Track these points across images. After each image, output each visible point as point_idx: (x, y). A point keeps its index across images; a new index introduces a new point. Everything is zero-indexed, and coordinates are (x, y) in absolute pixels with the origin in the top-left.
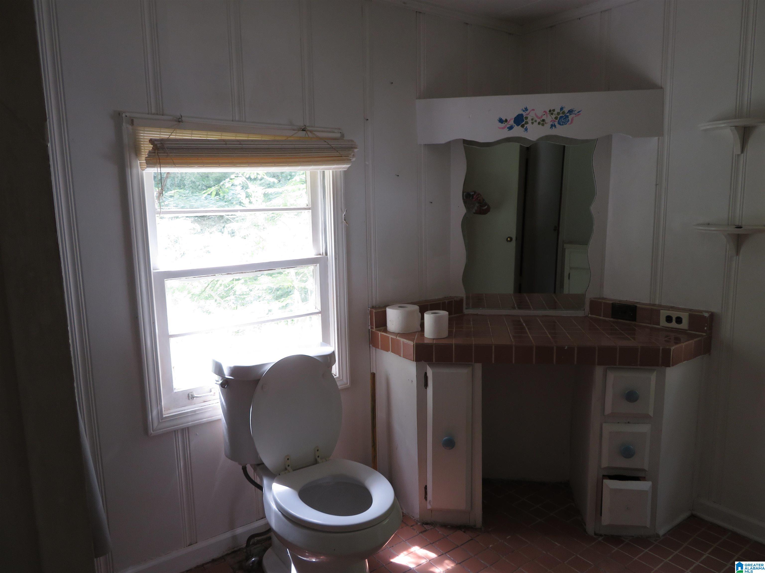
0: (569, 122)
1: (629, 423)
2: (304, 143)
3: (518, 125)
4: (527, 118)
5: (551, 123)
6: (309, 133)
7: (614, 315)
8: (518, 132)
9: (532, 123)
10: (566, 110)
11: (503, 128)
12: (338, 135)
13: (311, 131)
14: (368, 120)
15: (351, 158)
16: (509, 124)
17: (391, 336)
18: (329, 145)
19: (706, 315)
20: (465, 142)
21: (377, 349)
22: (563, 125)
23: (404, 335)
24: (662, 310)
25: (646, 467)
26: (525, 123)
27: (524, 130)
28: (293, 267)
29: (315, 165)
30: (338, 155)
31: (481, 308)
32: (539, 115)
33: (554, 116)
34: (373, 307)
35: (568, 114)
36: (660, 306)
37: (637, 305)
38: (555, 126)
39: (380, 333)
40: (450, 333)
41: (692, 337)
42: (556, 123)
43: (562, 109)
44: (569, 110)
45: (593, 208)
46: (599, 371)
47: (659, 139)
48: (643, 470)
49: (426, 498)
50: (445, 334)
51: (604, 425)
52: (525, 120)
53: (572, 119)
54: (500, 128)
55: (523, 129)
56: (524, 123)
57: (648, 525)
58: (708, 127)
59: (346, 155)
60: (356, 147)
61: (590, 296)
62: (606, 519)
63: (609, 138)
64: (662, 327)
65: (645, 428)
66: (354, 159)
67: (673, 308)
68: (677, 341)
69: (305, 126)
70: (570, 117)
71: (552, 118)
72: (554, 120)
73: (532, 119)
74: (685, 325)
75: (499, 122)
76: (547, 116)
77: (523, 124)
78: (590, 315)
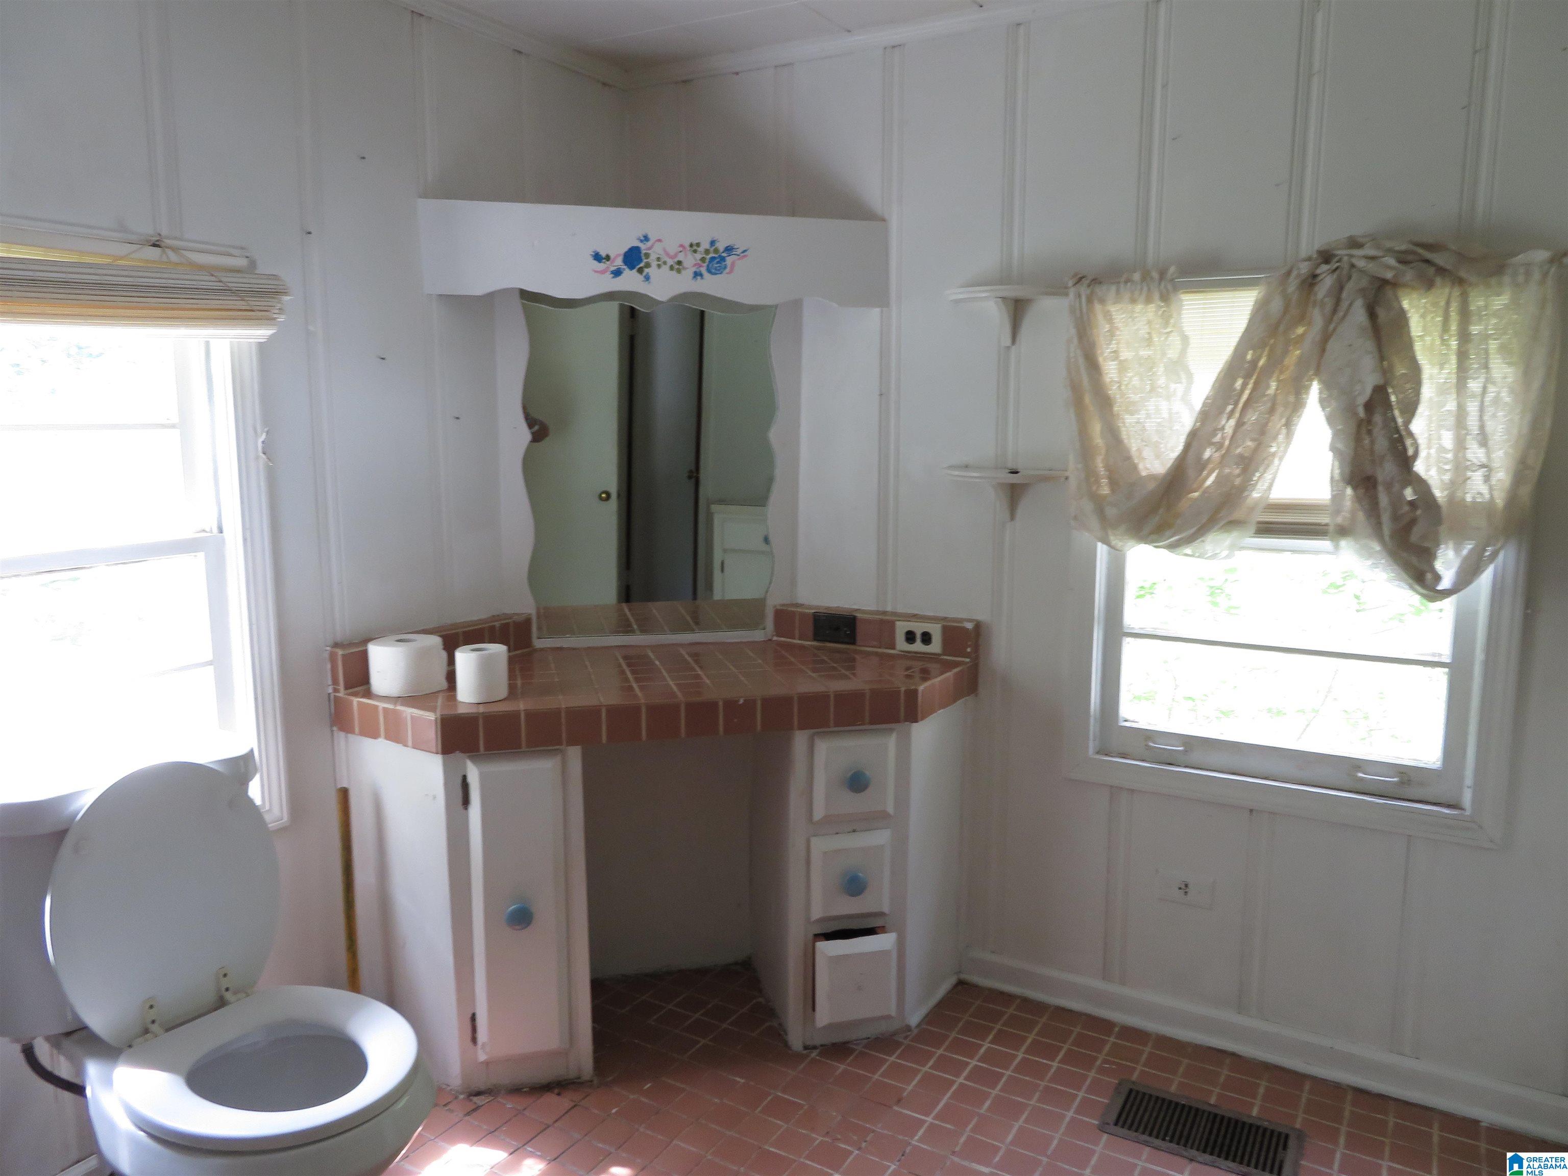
0: (727, 270)
1: (854, 831)
2: (159, 275)
3: (632, 268)
4: (647, 256)
5: (694, 269)
6: (170, 253)
7: (817, 636)
8: (630, 281)
9: (659, 266)
10: (721, 246)
11: (603, 272)
12: (242, 262)
13: (175, 249)
14: (310, 233)
15: (275, 316)
16: (615, 264)
17: (382, 705)
18: (221, 284)
19: (970, 626)
20: (525, 295)
21: (349, 735)
22: (716, 274)
23: (412, 699)
24: (900, 620)
25: (886, 909)
26: (645, 265)
27: (643, 279)
28: (139, 561)
29: (187, 326)
30: (244, 308)
31: (568, 636)
32: (672, 253)
33: (699, 256)
34: (336, 645)
35: (724, 255)
36: (894, 614)
37: (856, 615)
38: (701, 275)
39: (356, 701)
40: (512, 688)
41: (949, 666)
42: (703, 270)
43: (713, 243)
44: (727, 247)
45: (774, 435)
46: (800, 739)
47: (882, 312)
48: (882, 914)
49: (474, 1040)
50: (502, 691)
51: (814, 841)
52: (646, 259)
53: (733, 264)
54: (596, 272)
55: (640, 278)
56: (642, 265)
57: (893, 1014)
58: (961, 296)
59: (266, 308)
60: (287, 291)
61: (775, 600)
62: (823, 1016)
63: (796, 305)
64: (900, 653)
65: (880, 838)
66: (282, 318)
67: (915, 617)
68: (925, 675)
69: (158, 236)
70: (729, 260)
71: (696, 260)
72: (698, 264)
73: (658, 259)
74: (935, 647)
75: (595, 259)
76: (686, 255)
77: (641, 268)
78: (775, 638)
